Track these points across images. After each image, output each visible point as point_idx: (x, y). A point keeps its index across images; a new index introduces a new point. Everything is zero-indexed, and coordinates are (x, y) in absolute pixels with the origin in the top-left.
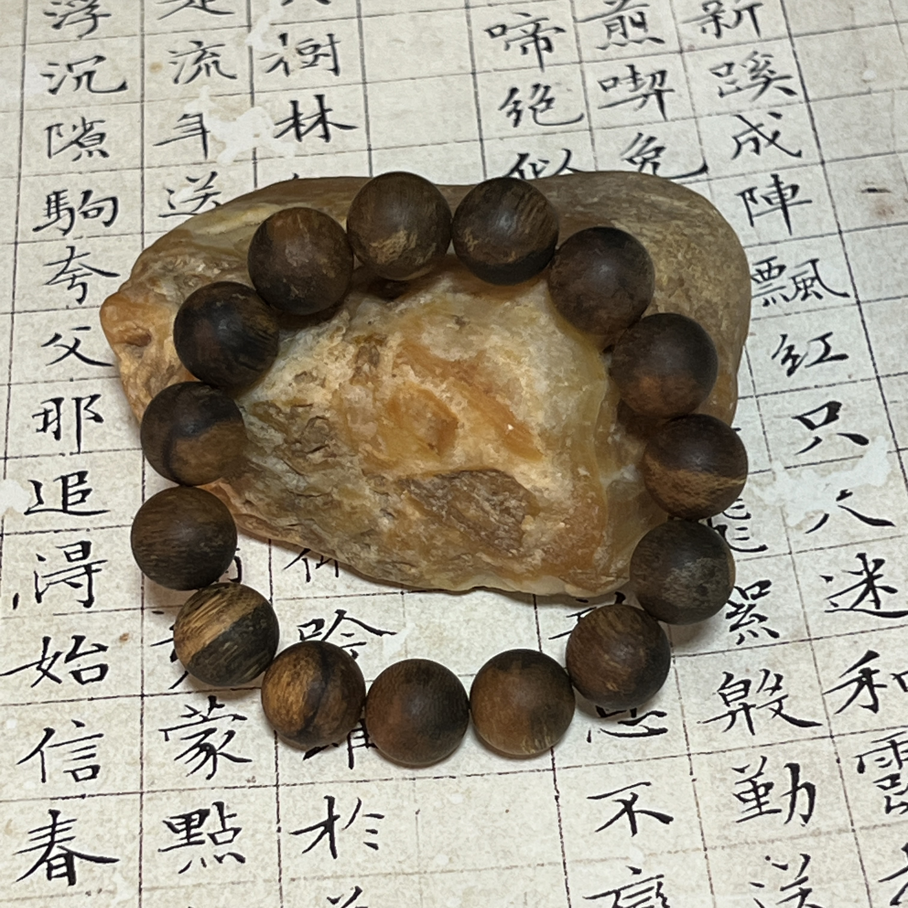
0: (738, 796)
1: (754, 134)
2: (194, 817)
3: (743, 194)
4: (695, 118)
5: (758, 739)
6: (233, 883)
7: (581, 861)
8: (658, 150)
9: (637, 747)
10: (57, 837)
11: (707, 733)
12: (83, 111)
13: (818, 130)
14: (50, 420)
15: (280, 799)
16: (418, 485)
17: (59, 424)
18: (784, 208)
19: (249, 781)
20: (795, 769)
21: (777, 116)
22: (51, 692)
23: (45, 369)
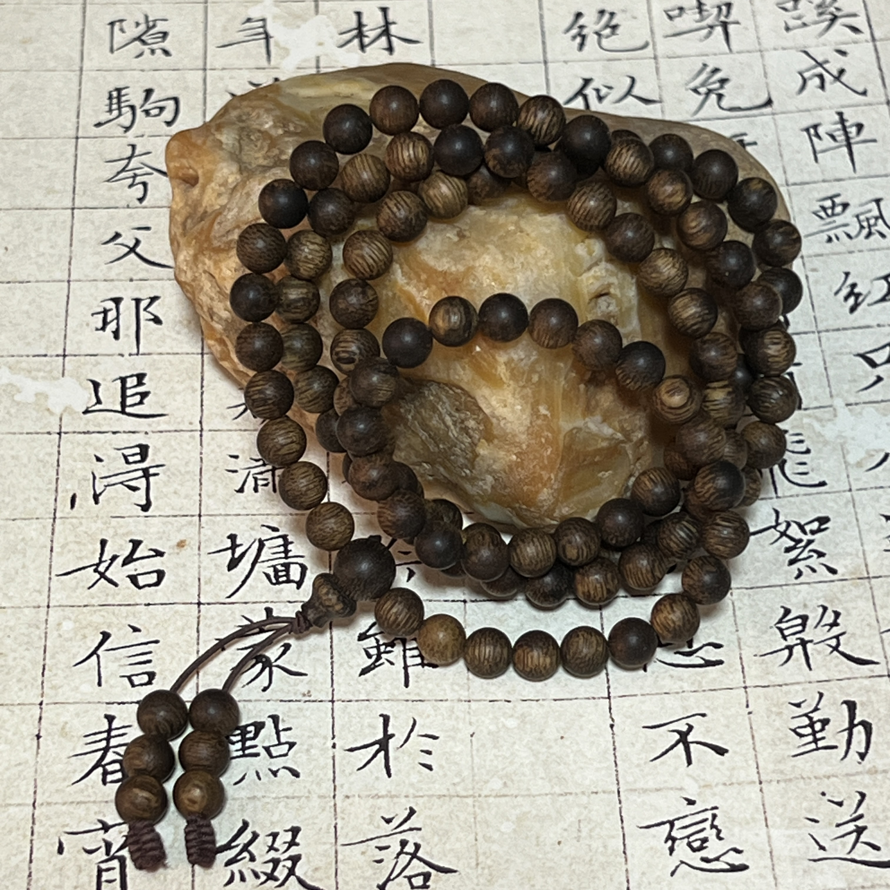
0: (794, 731)
1: (819, 70)
2: (249, 729)
3: (807, 130)
4: (761, 51)
5: (814, 675)
6: (287, 797)
7: (635, 790)
8: (723, 81)
9: (693, 678)
10: (113, 742)
11: (764, 666)
12: (146, 8)
13: (884, 69)
14: (109, 319)
15: (335, 715)
17: (118, 324)
18: (849, 146)
19: (304, 695)
20: (851, 706)
21: (843, 53)
22: (107, 595)
23: (104, 267)
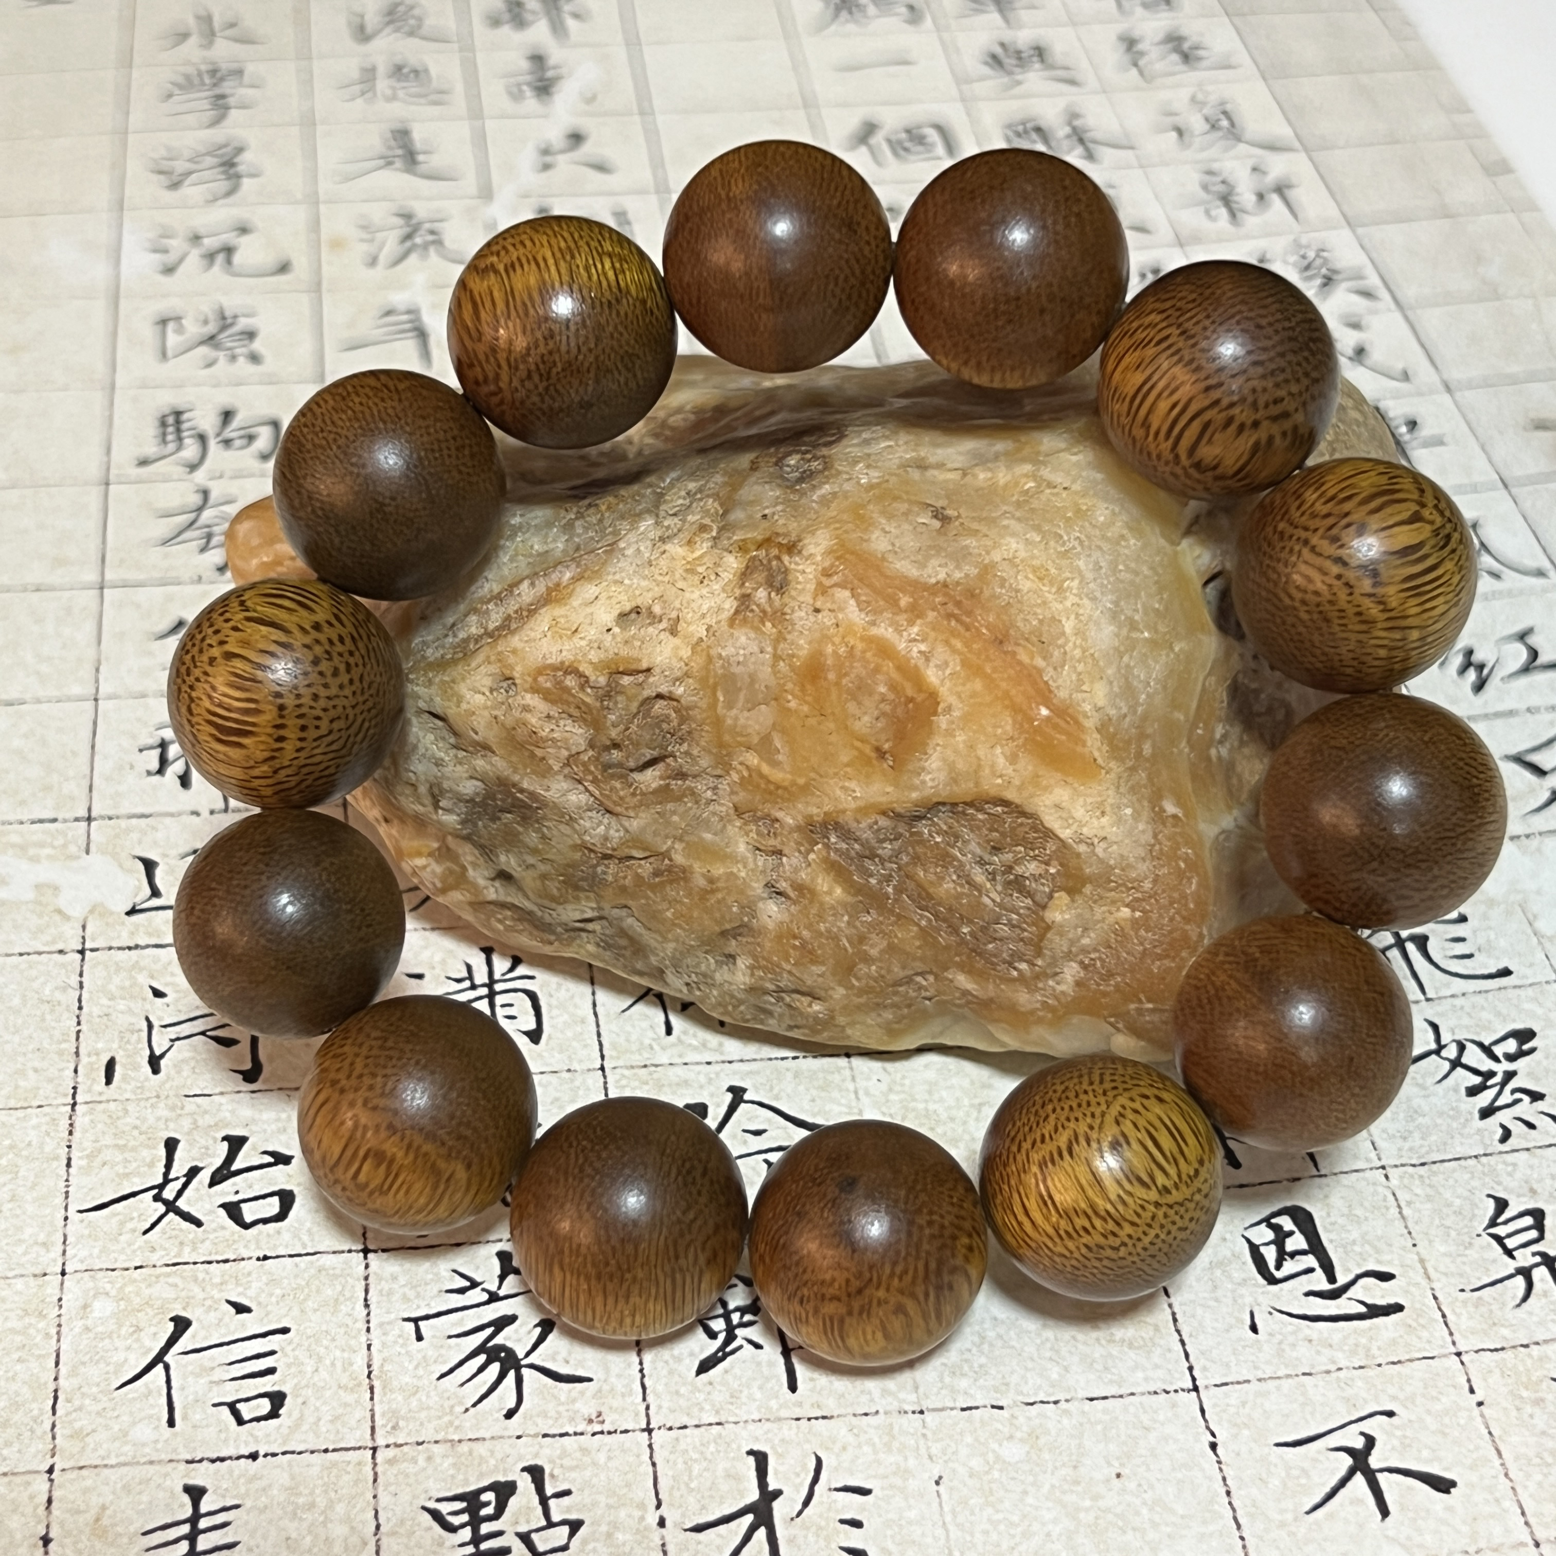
2: (485, 1497)
9: (1351, 1340)
10: (204, 1542)
11: (1484, 1310)
15: (655, 1458)
16: (846, 834)
19: (590, 1422)
22: (182, 1243)
